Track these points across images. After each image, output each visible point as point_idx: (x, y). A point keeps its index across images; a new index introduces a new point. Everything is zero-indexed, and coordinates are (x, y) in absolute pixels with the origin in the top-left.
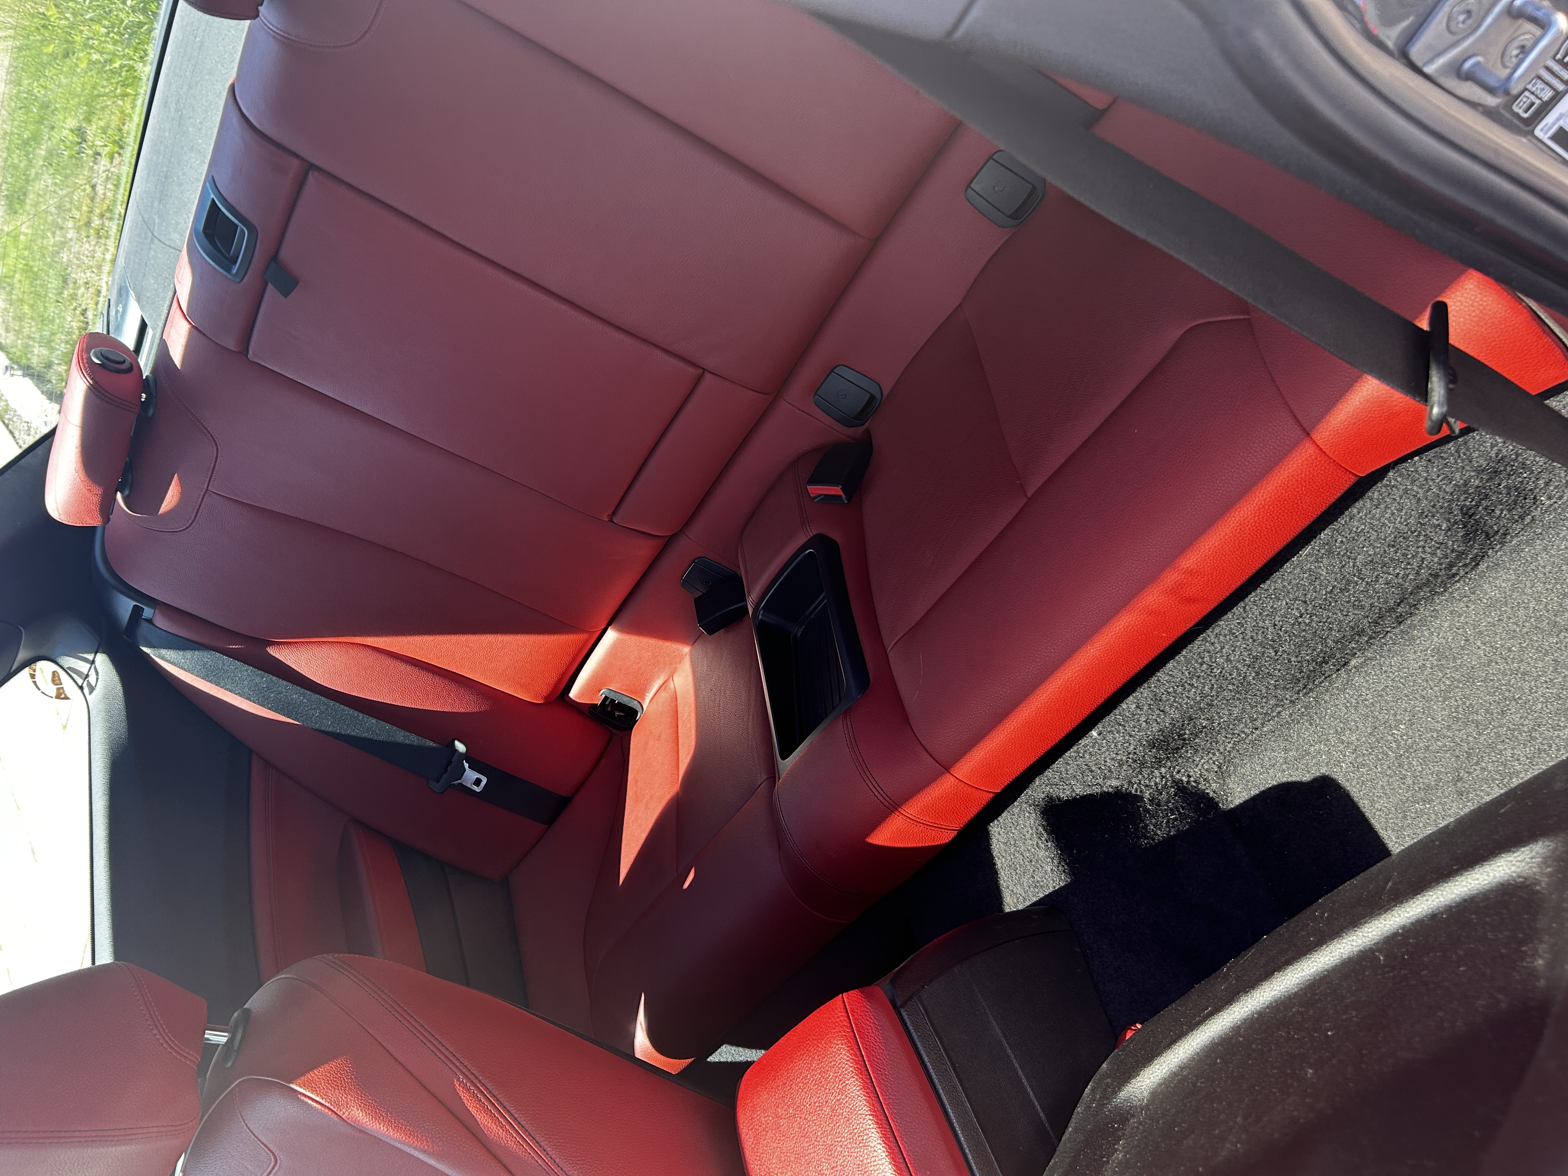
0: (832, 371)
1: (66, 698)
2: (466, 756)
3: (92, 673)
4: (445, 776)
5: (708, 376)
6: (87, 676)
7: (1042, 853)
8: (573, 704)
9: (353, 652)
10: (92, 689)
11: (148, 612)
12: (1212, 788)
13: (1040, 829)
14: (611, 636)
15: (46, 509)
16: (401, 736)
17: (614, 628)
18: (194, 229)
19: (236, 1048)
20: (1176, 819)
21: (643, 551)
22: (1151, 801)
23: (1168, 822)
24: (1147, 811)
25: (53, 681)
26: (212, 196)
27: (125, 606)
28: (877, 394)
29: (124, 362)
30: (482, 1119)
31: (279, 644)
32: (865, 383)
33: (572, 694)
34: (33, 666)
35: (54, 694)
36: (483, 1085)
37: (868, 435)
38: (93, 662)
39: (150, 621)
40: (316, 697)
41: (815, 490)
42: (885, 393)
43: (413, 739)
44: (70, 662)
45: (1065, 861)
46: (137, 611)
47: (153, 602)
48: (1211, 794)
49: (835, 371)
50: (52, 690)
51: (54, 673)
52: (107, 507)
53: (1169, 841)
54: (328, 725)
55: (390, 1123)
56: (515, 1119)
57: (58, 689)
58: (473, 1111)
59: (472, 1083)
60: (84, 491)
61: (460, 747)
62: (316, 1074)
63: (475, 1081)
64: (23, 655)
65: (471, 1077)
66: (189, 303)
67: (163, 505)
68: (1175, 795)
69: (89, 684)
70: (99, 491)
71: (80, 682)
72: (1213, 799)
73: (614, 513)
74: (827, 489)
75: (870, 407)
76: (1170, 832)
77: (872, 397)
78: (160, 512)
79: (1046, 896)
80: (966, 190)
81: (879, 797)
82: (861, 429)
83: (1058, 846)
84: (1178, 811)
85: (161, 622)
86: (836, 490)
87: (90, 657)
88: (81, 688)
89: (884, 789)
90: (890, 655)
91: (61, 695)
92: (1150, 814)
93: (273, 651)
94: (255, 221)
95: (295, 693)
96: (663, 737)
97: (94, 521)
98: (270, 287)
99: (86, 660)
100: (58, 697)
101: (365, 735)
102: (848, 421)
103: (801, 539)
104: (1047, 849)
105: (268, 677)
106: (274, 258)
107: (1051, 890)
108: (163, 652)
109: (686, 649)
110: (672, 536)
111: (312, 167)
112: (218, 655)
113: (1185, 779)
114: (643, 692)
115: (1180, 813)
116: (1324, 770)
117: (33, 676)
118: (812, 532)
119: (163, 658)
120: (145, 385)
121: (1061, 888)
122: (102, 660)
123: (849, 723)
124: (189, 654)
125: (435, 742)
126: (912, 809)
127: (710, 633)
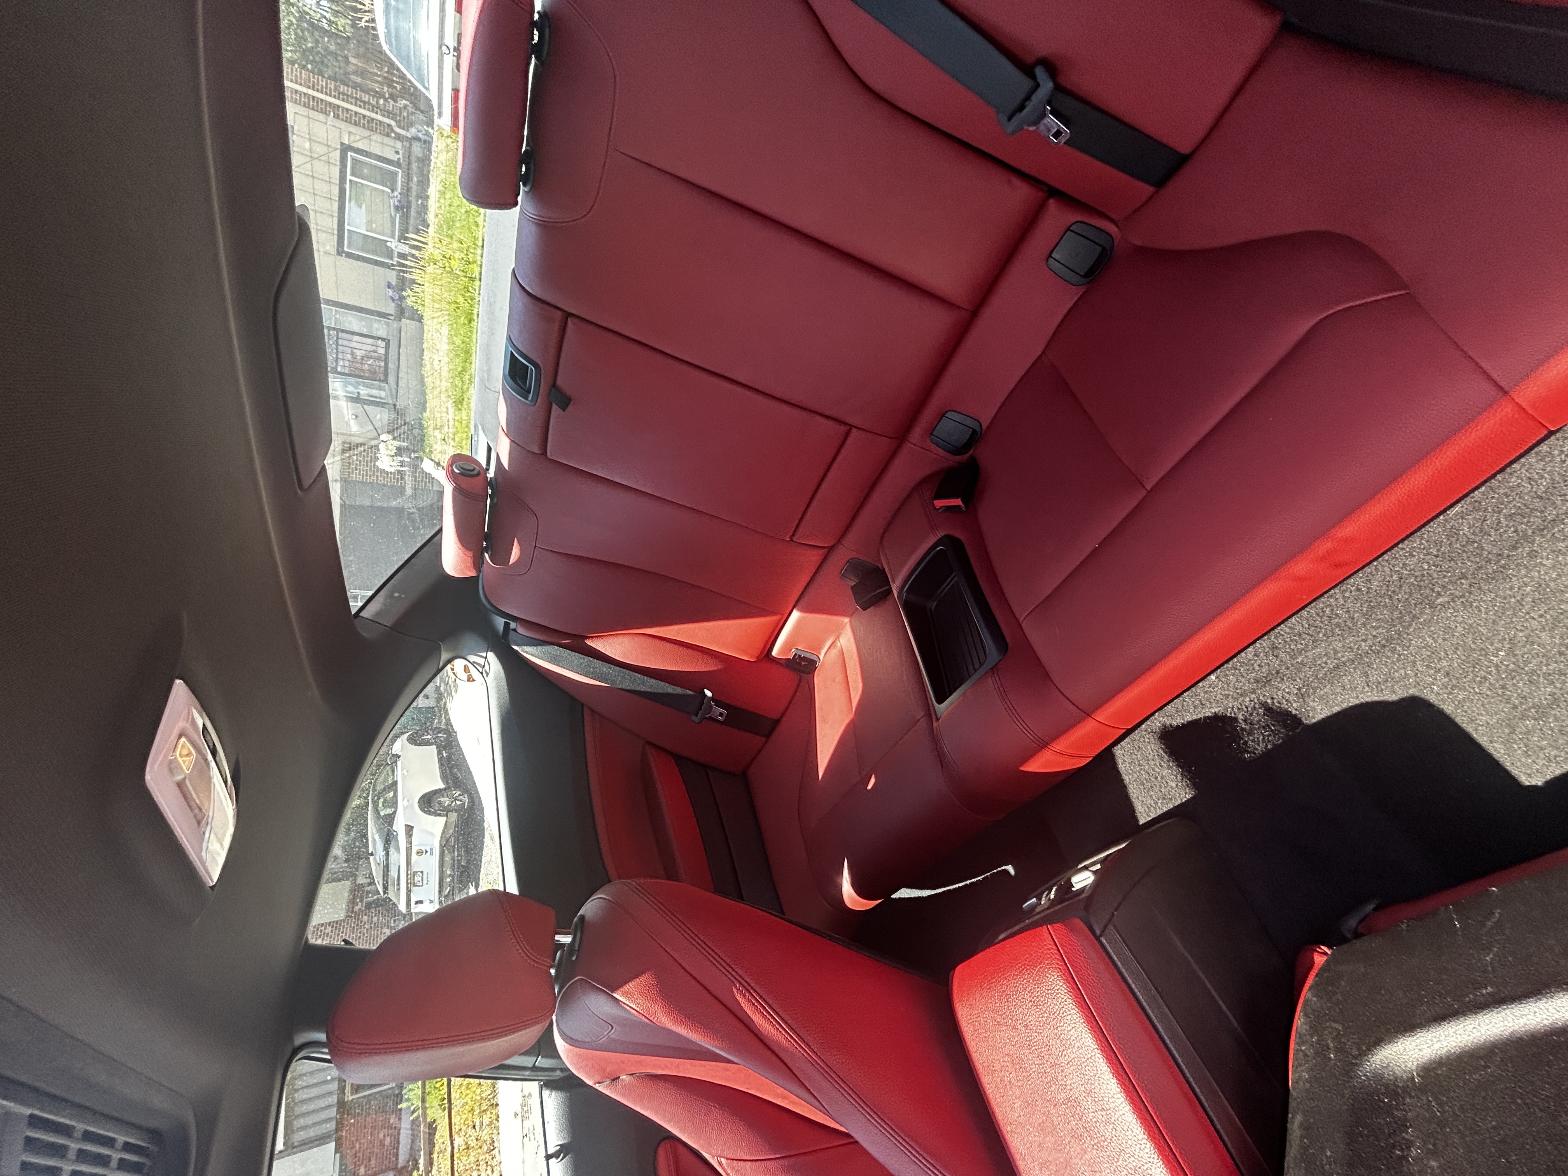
0: (944, 415)
1: (474, 680)
2: (712, 699)
3: (487, 664)
4: (700, 712)
5: (854, 430)
6: (484, 666)
7: (1165, 772)
8: (774, 660)
9: (637, 639)
10: (487, 674)
11: (513, 625)
12: (1294, 708)
13: (1161, 751)
14: (796, 615)
15: (443, 568)
16: (670, 689)
17: (799, 610)
18: (504, 375)
19: (577, 948)
20: (1269, 736)
21: (814, 557)
22: (1245, 721)
23: (1264, 739)
24: (1242, 729)
25: (465, 671)
26: (510, 349)
27: (500, 622)
28: (978, 429)
29: (474, 470)
30: (758, 1019)
31: (592, 637)
32: (969, 422)
33: (774, 653)
34: (452, 663)
35: (466, 679)
36: (755, 991)
37: (973, 461)
38: (486, 658)
39: (515, 630)
40: (617, 668)
41: (939, 503)
42: (984, 427)
43: (679, 690)
44: (472, 658)
45: (1186, 777)
46: (507, 625)
47: (515, 619)
48: (1294, 712)
49: (946, 415)
50: (464, 676)
51: (465, 666)
52: (478, 563)
53: (1267, 754)
54: (627, 685)
55: (689, 1027)
56: (782, 1019)
57: (468, 676)
58: (750, 1013)
59: (747, 990)
60: (462, 555)
61: (708, 693)
62: (630, 986)
63: (749, 988)
64: (445, 656)
65: (746, 985)
66: (507, 423)
67: (512, 558)
68: (1264, 715)
69: (485, 671)
70: (470, 554)
71: (481, 669)
72: (1295, 716)
73: (793, 535)
74: (950, 502)
75: (975, 438)
76: (1267, 745)
77: (974, 432)
78: (510, 563)
79: (1175, 807)
80: (1048, 258)
81: (1031, 737)
82: (968, 455)
83: (1179, 766)
84: (1270, 728)
85: (521, 630)
86: (958, 502)
87: (484, 654)
88: (482, 673)
89: (1034, 731)
90: (1023, 625)
91: (470, 679)
92: (1246, 731)
93: (589, 642)
94: (538, 361)
95: (605, 668)
96: (837, 680)
97: (472, 573)
98: (554, 407)
99: (482, 657)
100: (468, 680)
101: (649, 690)
102: (957, 451)
103: (932, 541)
104: (1169, 768)
105: (587, 658)
106: (554, 385)
107: (1179, 802)
108: (525, 648)
109: (847, 620)
110: (833, 546)
111: (569, 315)
112: (556, 647)
113: (1269, 701)
114: (819, 649)
115: (1272, 730)
116: (1412, 691)
117: (452, 669)
118: (940, 534)
119: (526, 652)
120: (490, 483)
121: (1188, 801)
122: (491, 656)
123: (997, 679)
124: (540, 648)
125: (692, 691)
126: (1060, 745)
127: (864, 609)
